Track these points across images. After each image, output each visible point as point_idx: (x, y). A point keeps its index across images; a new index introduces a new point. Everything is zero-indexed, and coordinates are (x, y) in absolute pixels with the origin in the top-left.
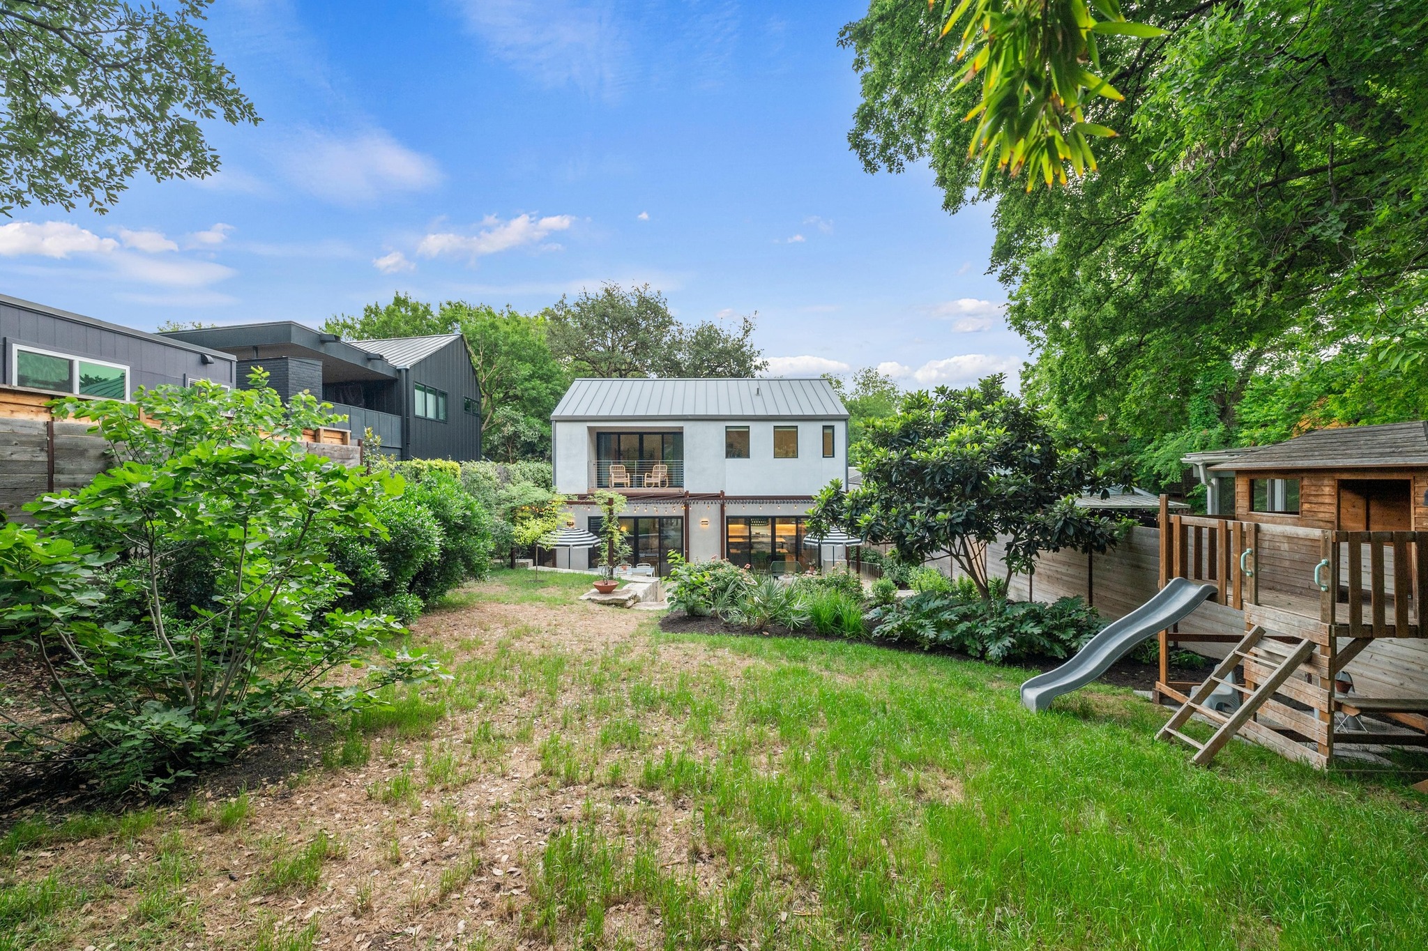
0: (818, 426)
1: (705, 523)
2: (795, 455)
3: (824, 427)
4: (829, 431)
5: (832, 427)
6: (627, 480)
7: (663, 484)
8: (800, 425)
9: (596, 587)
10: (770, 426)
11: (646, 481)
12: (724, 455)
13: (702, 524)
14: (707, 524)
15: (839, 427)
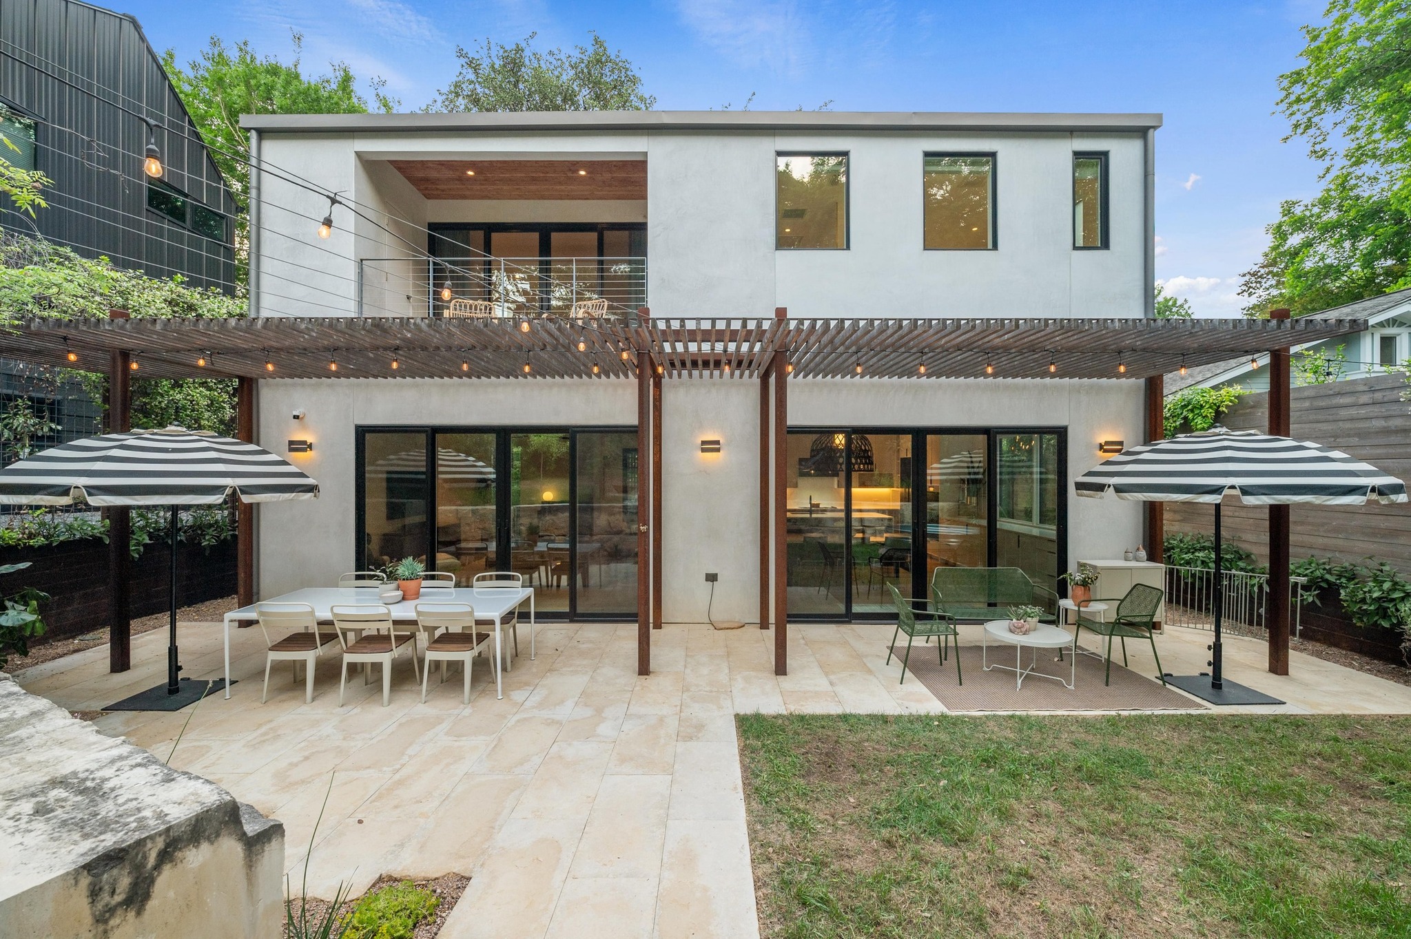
0: (1061, 153)
1: (711, 446)
3: (1082, 160)
4: (1091, 174)
5: (1104, 156)
8: (1008, 152)
10: (912, 151)
12: (772, 240)
13: (703, 450)
14: (718, 450)
15: (1124, 156)
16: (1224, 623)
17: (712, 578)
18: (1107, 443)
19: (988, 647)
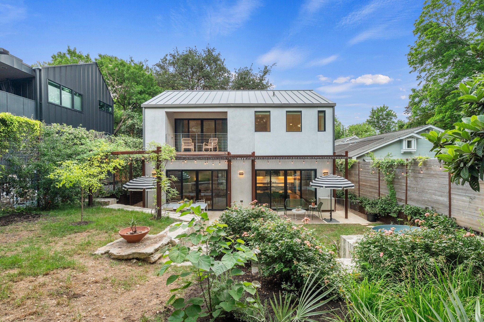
0: (315, 111)
1: (241, 174)
2: (300, 130)
3: (319, 112)
4: (322, 115)
5: (324, 112)
6: (192, 147)
7: (215, 150)
8: (304, 110)
9: (123, 236)
10: (284, 111)
11: (204, 147)
12: (254, 130)
13: (240, 175)
14: (243, 175)
15: (329, 111)
16: (349, 210)
17: (242, 201)
18: (325, 173)
19: (296, 215)
